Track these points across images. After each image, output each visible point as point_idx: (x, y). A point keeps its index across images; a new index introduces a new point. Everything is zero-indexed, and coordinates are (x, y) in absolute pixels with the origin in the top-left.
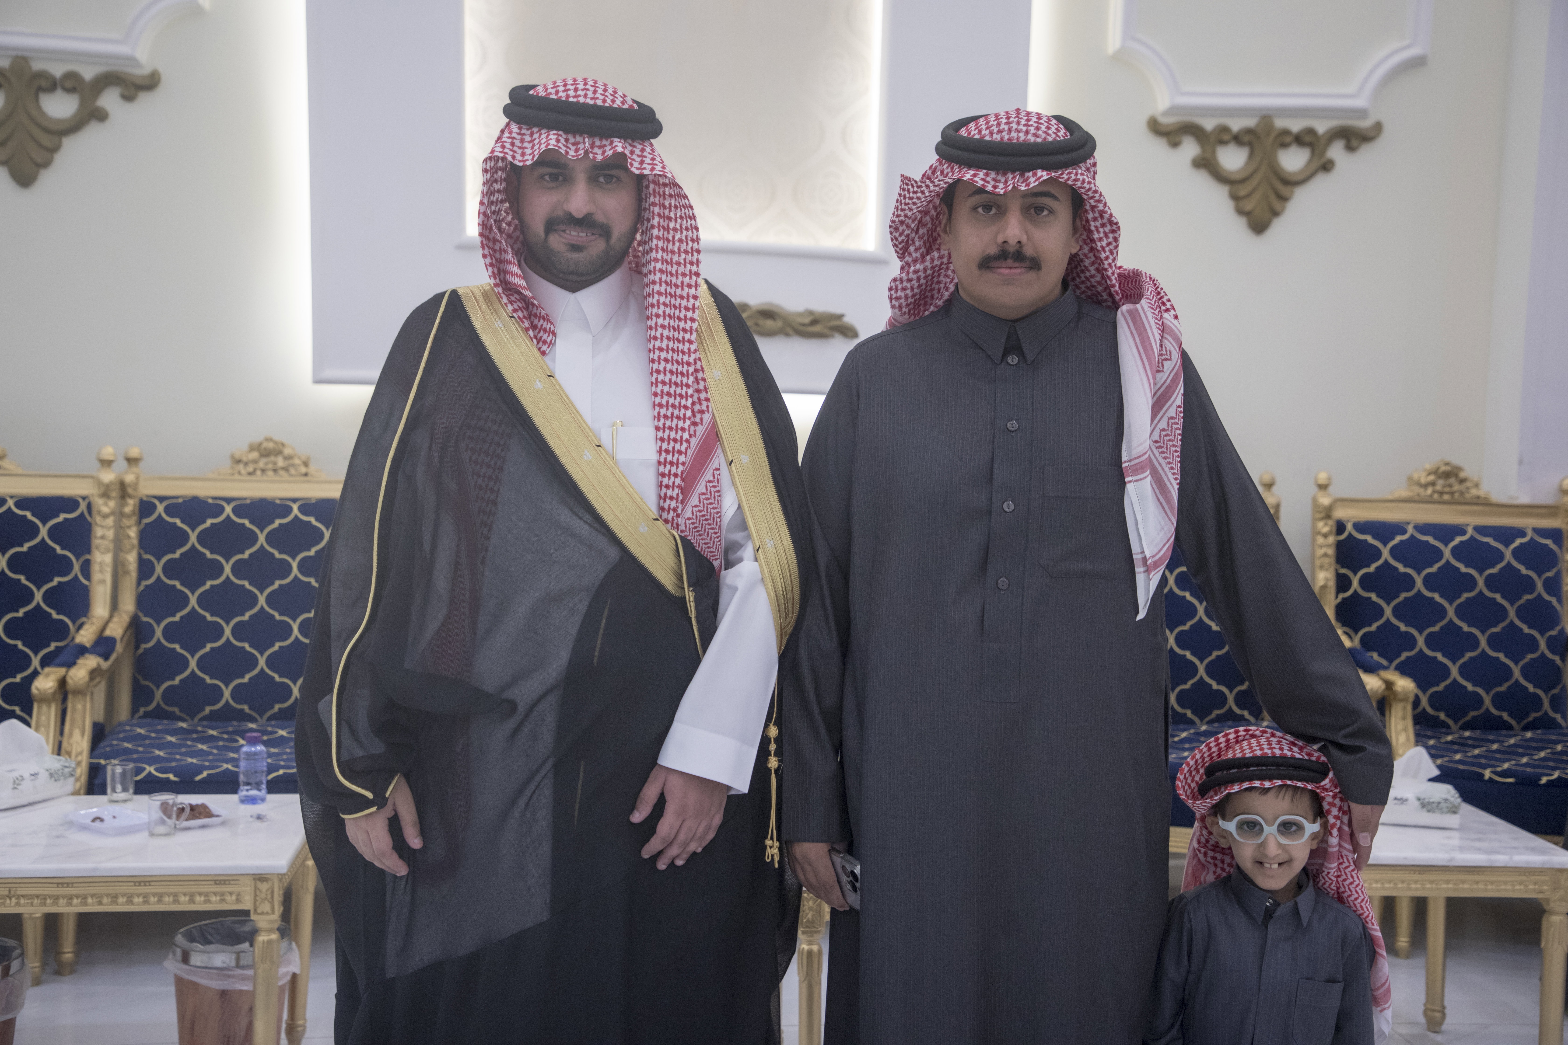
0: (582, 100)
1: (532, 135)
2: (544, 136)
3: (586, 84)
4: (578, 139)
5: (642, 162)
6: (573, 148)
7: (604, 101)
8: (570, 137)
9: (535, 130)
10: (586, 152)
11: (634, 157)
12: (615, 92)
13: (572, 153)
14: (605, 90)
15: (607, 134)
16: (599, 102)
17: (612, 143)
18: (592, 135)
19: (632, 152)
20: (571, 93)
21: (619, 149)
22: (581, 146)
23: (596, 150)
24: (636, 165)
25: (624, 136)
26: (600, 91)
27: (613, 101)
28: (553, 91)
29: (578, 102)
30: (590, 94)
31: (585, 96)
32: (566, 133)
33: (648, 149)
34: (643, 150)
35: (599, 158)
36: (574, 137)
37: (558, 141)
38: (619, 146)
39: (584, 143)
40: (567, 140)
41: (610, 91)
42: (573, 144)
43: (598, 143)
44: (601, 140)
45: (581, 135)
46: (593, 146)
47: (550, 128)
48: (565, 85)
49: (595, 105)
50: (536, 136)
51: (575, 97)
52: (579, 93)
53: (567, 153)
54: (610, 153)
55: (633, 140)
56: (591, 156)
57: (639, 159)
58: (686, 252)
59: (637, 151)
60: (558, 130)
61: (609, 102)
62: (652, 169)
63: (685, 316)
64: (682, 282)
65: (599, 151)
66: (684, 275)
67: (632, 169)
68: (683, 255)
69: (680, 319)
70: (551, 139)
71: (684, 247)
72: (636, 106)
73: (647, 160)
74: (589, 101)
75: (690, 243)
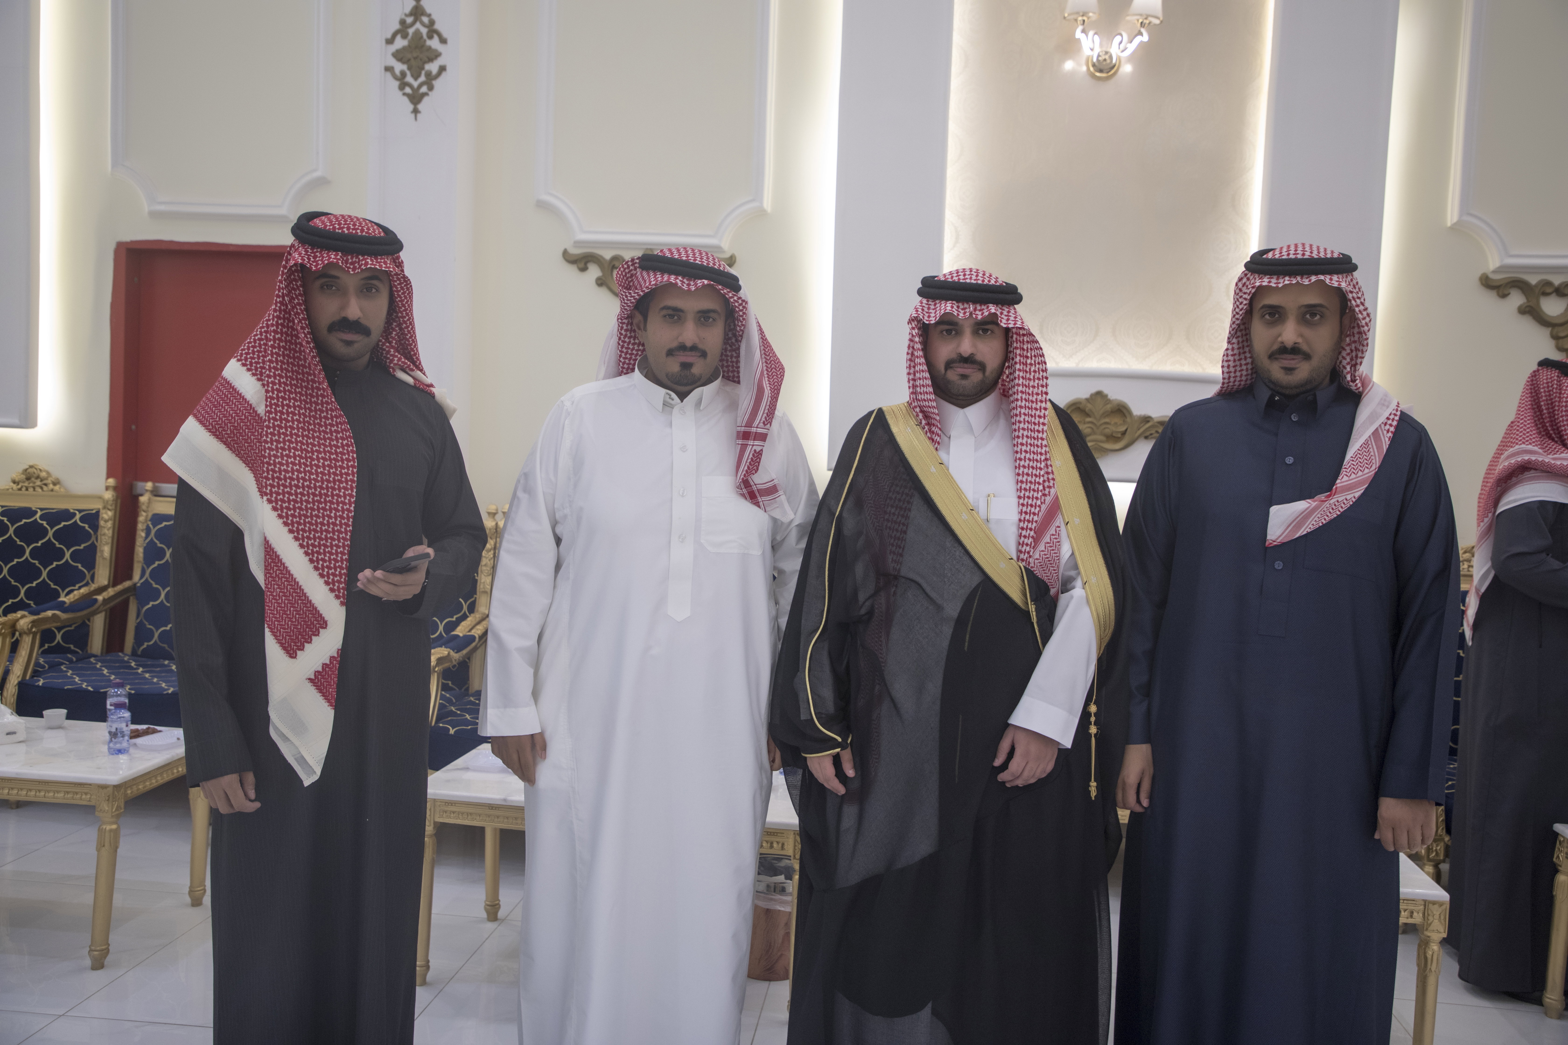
0: (968, 281)
1: (935, 305)
2: (943, 305)
3: (971, 271)
4: (966, 305)
5: (1008, 320)
6: (962, 312)
7: (983, 281)
8: (960, 305)
9: (937, 302)
10: (971, 314)
11: (1003, 316)
12: (991, 276)
13: (961, 315)
14: (984, 275)
15: (984, 302)
16: (980, 282)
17: (988, 307)
18: (975, 302)
19: (1002, 313)
20: (962, 277)
21: (993, 311)
22: (968, 310)
23: (977, 312)
24: (1004, 321)
25: (996, 302)
26: (980, 275)
27: (989, 281)
28: (950, 277)
29: (966, 283)
30: (974, 277)
31: (971, 278)
32: (958, 302)
33: (1012, 311)
34: (1009, 312)
35: (980, 317)
36: (963, 305)
37: (952, 307)
38: (993, 309)
39: (969, 308)
40: (958, 307)
41: (987, 275)
42: (962, 309)
43: (979, 308)
44: (981, 306)
45: (967, 303)
46: (975, 310)
47: (947, 299)
48: (957, 273)
49: (977, 283)
50: (938, 305)
51: (963, 279)
52: (967, 277)
53: (958, 315)
54: (986, 314)
55: (1002, 306)
56: (974, 316)
57: (1006, 318)
58: (1039, 379)
59: (1005, 313)
60: (952, 300)
61: (986, 282)
62: (1015, 324)
63: (1039, 422)
64: (1036, 399)
65: (980, 313)
66: (1037, 394)
67: (1002, 324)
68: (1037, 381)
69: (1035, 424)
70: (947, 307)
71: (1037, 375)
72: (1004, 284)
73: (1012, 318)
74: (973, 281)
75: (1041, 373)
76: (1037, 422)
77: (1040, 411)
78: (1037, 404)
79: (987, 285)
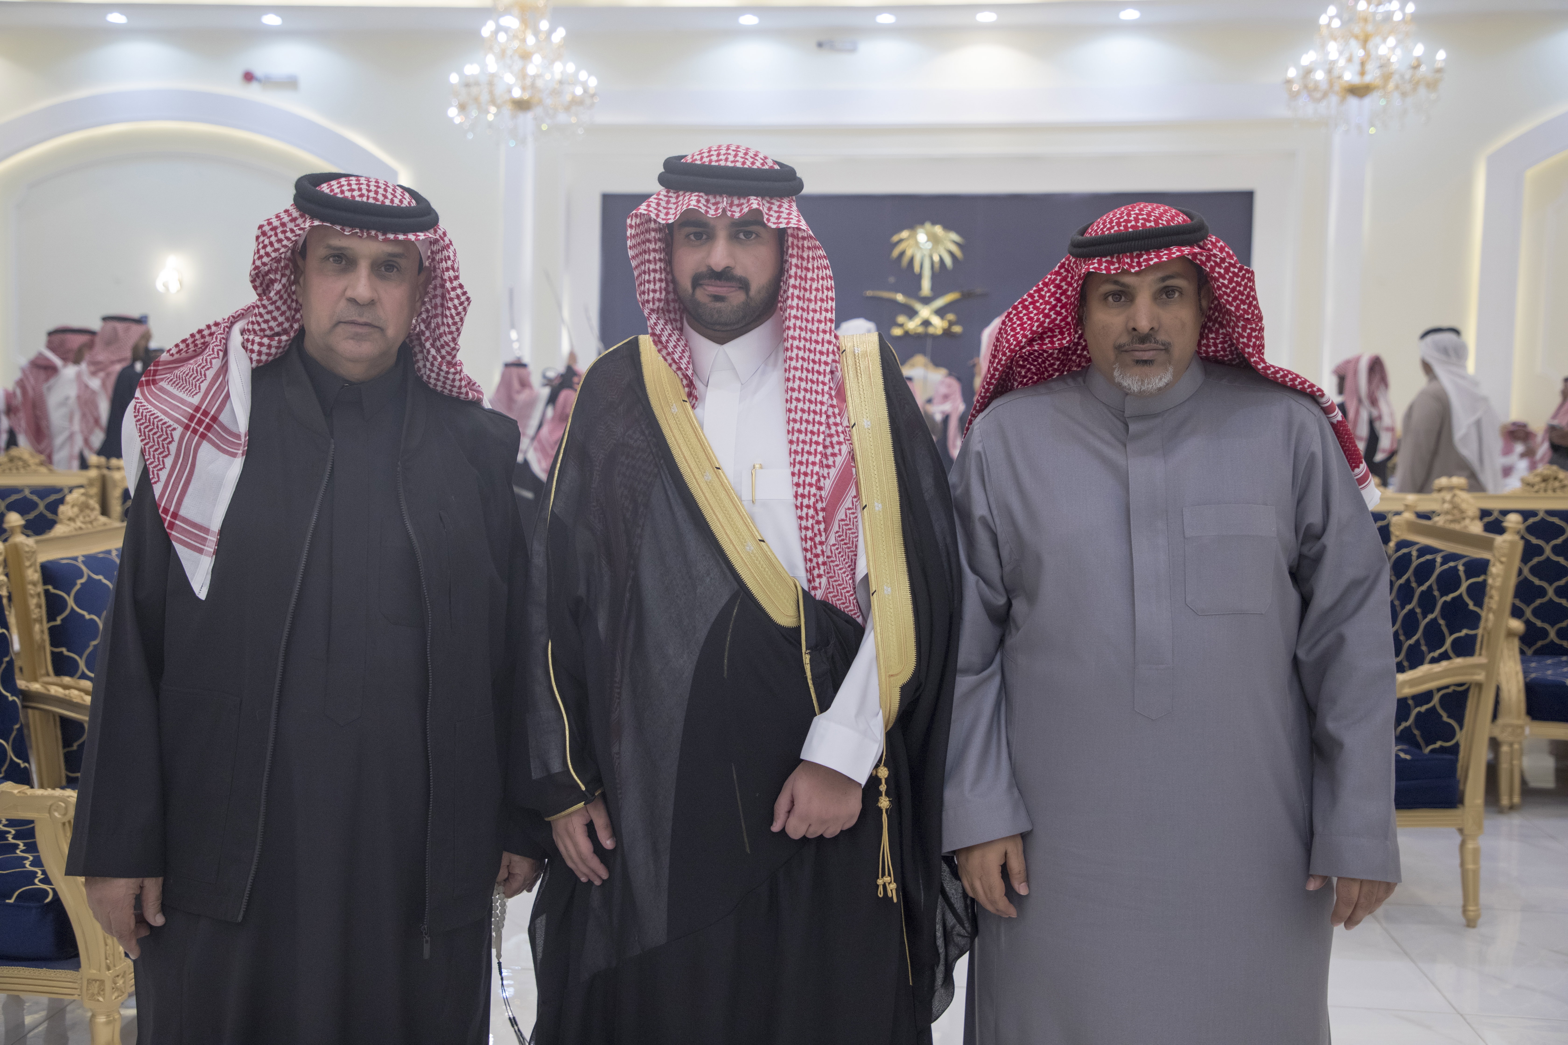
0: (722, 163)
1: (677, 197)
2: (687, 198)
3: (728, 149)
4: (718, 199)
5: (779, 218)
6: (713, 208)
7: (744, 163)
8: (711, 197)
9: (680, 193)
10: (725, 210)
11: (772, 213)
12: (756, 155)
13: (712, 212)
14: (746, 154)
15: (744, 193)
16: (739, 165)
17: (749, 200)
18: (730, 194)
19: (769, 209)
20: (714, 158)
21: (757, 206)
22: (720, 206)
23: (734, 208)
24: (773, 220)
25: (761, 194)
26: (741, 154)
28: (699, 158)
29: (719, 165)
30: (731, 158)
31: (726, 160)
32: (706, 194)
33: (785, 205)
34: (780, 206)
35: (737, 215)
36: (715, 198)
37: (698, 201)
38: (757, 203)
39: (723, 202)
40: (707, 201)
41: (751, 154)
42: (714, 204)
43: (736, 202)
44: (739, 199)
45: (721, 196)
46: (731, 205)
47: (692, 189)
48: (710, 152)
49: (735, 167)
50: (680, 198)
51: (716, 161)
52: (721, 157)
53: (707, 212)
54: (747, 210)
55: (771, 198)
56: (729, 214)
57: (776, 215)
58: (822, 300)
59: (775, 208)
60: (700, 192)
61: (748, 164)
62: (788, 223)
63: (820, 360)
64: (818, 328)
65: (737, 209)
66: (820, 321)
67: (770, 224)
68: (819, 303)
69: (814, 362)
70: (692, 201)
71: (820, 295)
72: (777, 167)
73: (784, 215)
74: (730, 164)
75: (825, 291)
76: (817, 360)
77: (823, 345)
78: (818, 334)
79: (750, 169)
